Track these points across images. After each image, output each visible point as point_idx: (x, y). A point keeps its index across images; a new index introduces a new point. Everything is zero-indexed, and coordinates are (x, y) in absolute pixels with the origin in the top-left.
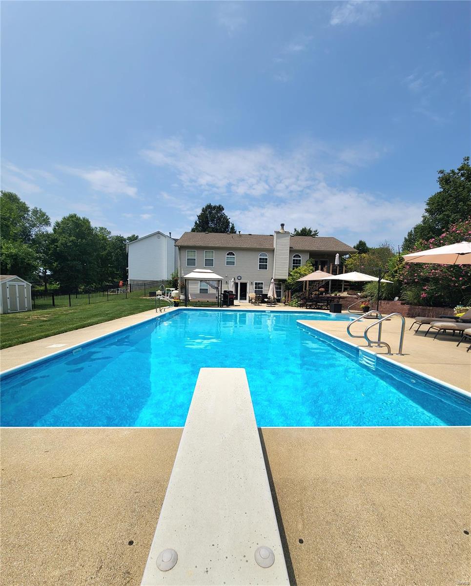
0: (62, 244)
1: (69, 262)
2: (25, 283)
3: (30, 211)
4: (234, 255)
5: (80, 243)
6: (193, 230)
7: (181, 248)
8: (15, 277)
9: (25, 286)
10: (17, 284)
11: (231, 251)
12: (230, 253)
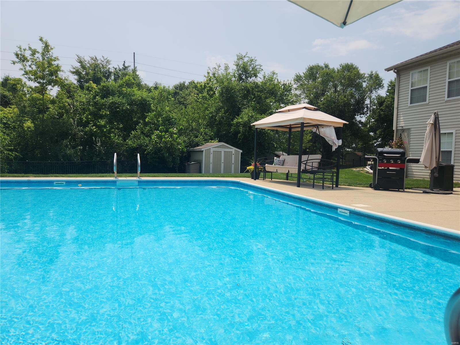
2: (233, 150)
3: (365, 77)
8: (221, 144)
9: (233, 152)
10: (223, 150)
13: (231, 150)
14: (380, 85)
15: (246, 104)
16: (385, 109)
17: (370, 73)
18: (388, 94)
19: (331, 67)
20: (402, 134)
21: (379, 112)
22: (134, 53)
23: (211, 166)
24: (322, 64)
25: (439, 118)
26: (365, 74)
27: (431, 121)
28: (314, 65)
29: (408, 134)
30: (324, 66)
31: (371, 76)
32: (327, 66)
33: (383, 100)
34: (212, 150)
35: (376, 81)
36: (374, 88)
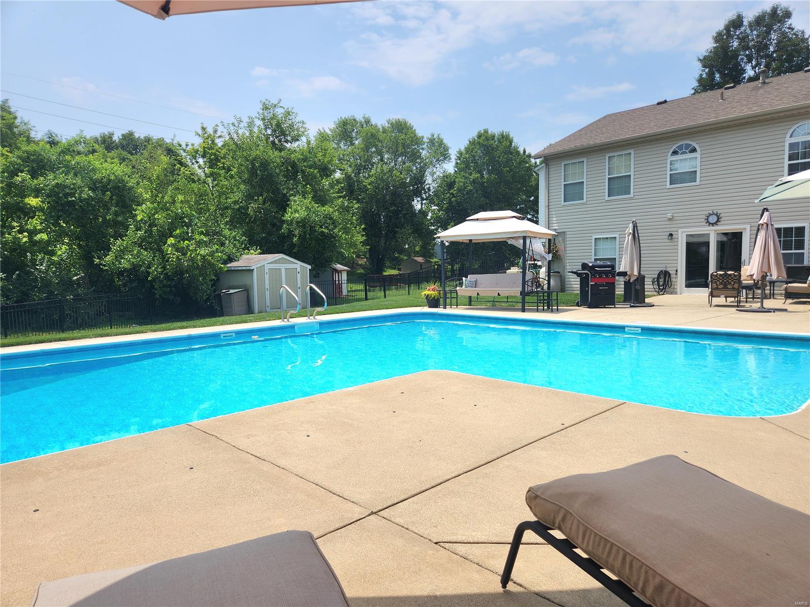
2: (299, 265)
3: (424, 142)
4: (694, 150)
7: (550, 160)
8: (281, 256)
9: (299, 270)
10: (283, 267)
11: (684, 142)
12: (680, 147)
13: (295, 266)
14: (445, 156)
15: (293, 189)
16: (458, 194)
17: (429, 135)
18: (456, 170)
19: (373, 122)
20: (556, 239)
21: (449, 197)
23: (267, 293)
24: (359, 117)
25: (638, 228)
26: (423, 137)
27: (630, 230)
28: (347, 117)
29: (563, 240)
30: (363, 120)
31: (432, 141)
32: (368, 122)
33: (452, 180)
34: (267, 267)
35: (440, 150)
36: (438, 160)
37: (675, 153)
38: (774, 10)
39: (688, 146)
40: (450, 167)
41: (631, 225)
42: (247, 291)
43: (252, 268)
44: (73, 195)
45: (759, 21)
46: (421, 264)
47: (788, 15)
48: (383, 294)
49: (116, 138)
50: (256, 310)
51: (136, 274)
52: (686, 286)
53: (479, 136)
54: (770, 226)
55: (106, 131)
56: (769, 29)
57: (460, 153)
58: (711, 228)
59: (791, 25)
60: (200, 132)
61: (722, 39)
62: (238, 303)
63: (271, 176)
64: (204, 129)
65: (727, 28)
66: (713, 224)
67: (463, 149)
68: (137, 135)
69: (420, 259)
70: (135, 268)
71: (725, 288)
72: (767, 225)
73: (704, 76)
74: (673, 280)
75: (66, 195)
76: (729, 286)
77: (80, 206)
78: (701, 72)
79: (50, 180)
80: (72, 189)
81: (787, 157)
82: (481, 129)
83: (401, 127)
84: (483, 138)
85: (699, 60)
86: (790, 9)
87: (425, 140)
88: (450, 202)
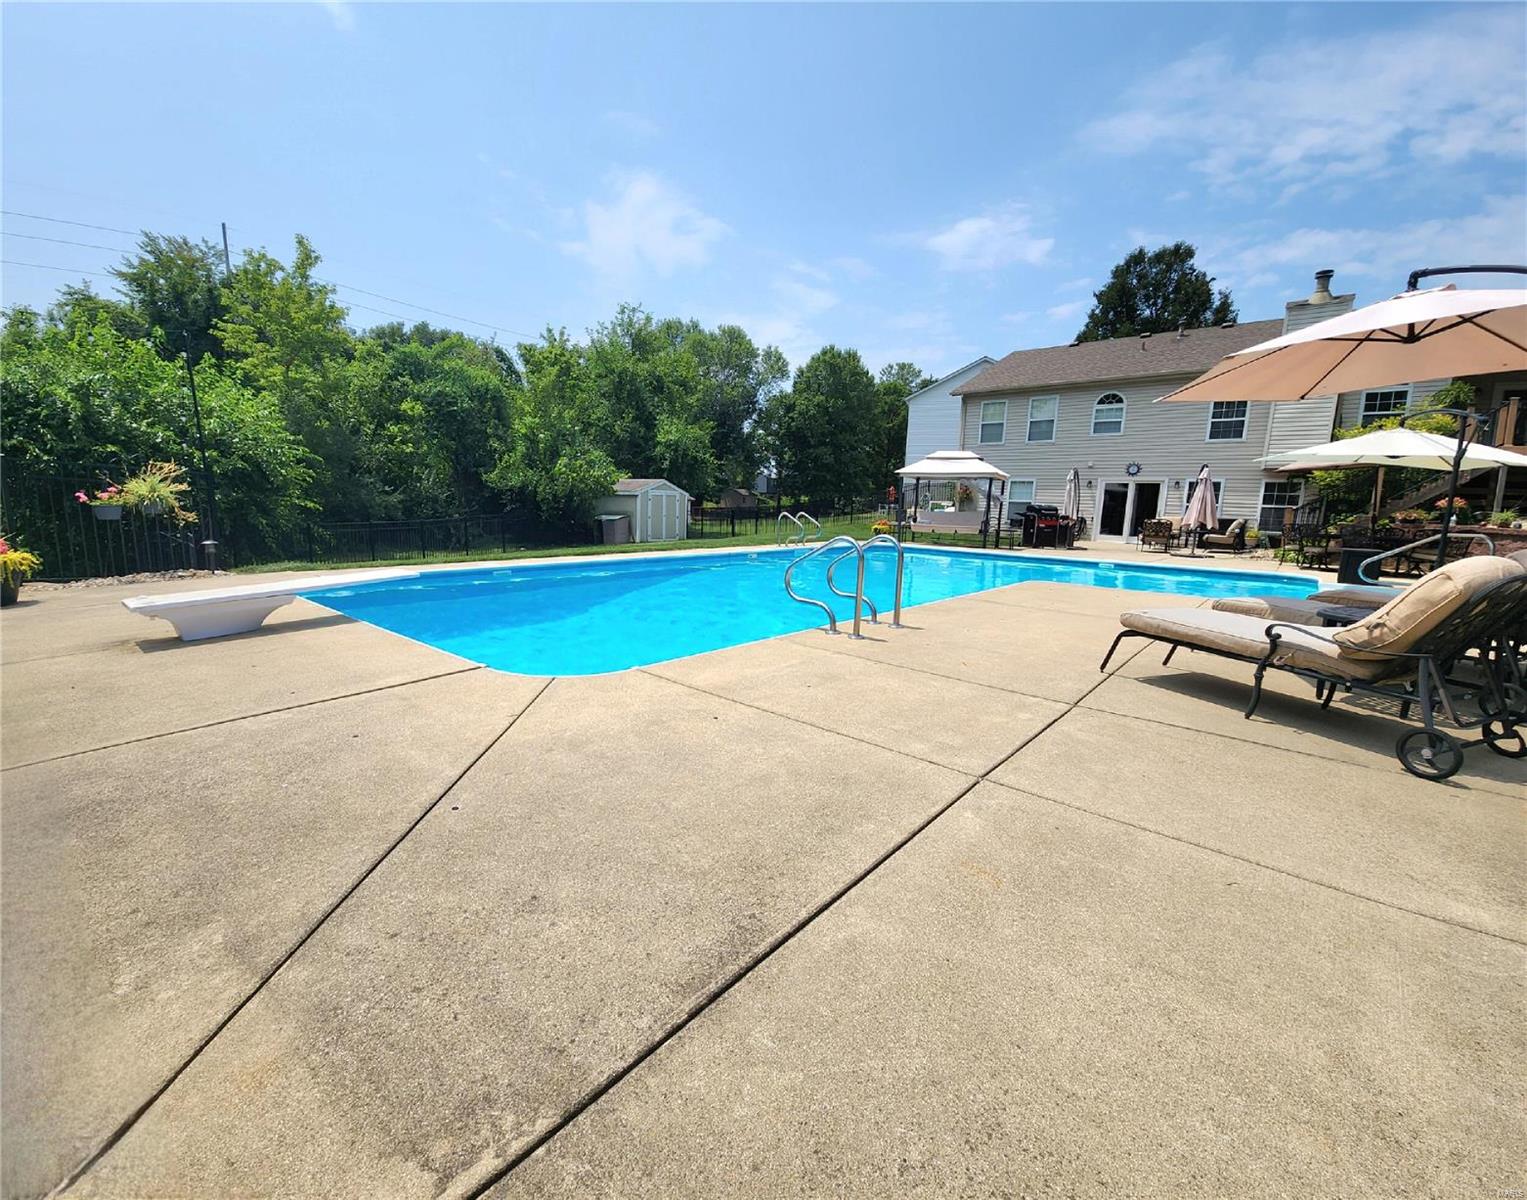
0: (800, 414)
1: (811, 451)
2: (678, 492)
3: (759, 355)
4: (1120, 401)
5: (833, 407)
6: (1082, 339)
7: (969, 398)
8: (663, 481)
9: (678, 497)
10: (665, 495)
11: (1112, 392)
12: (1107, 397)
13: (674, 493)
14: (783, 372)
15: (659, 407)
17: (765, 348)
18: (795, 390)
19: (702, 326)
22: (223, 225)
23: (649, 520)
26: (758, 349)
27: (1072, 476)
30: (691, 324)
31: (768, 354)
32: (695, 326)
33: (792, 402)
34: (651, 493)
35: (777, 364)
36: (774, 377)
37: (1101, 402)
38: (1178, 247)
39: (1115, 396)
40: (787, 386)
41: (1072, 472)
42: (628, 518)
43: (636, 494)
44: (456, 404)
45: (1159, 257)
46: (744, 497)
47: (1190, 253)
48: (754, 529)
49: (407, 329)
50: (638, 539)
51: (523, 495)
52: (1101, 533)
53: (824, 353)
54: (1208, 482)
55: (395, 321)
56: (1169, 268)
57: (801, 372)
58: (1131, 478)
59: (1193, 265)
60: (545, 334)
61: (1120, 273)
62: (620, 531)
63: (637, 391)
64: (550, 331)
65: (1128, 263)
66: (1133, 474)
67: (804, 366)
68: (431, 329)
69: (743, 492)
70: (523, 488)
71: (1157, 535)
72: (1206, 480)
73: (1097, 312)
74: (1089, 527)
75: (450, 404)
76: (1161, 534)
77: (462, 417)
78: (1093, 308)
79: (429, 387)
80: (453, 398)
81: (1211, 414)
82: (827, 345)
83: (734, 336)
84: (829, 355)
85: (1095, 295)
86: (1194, 248)
87: (760, 352)
88: (789, 427)
